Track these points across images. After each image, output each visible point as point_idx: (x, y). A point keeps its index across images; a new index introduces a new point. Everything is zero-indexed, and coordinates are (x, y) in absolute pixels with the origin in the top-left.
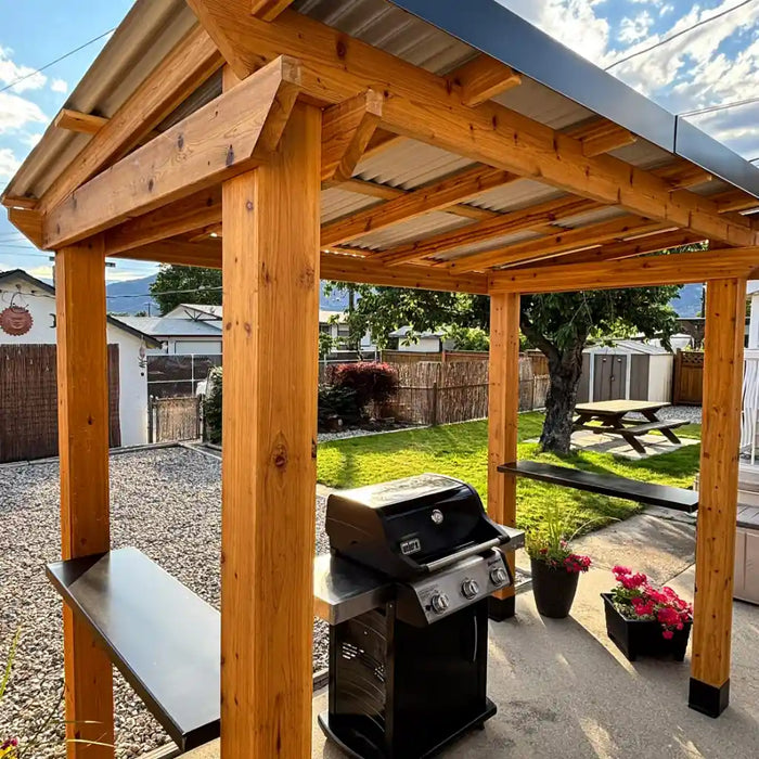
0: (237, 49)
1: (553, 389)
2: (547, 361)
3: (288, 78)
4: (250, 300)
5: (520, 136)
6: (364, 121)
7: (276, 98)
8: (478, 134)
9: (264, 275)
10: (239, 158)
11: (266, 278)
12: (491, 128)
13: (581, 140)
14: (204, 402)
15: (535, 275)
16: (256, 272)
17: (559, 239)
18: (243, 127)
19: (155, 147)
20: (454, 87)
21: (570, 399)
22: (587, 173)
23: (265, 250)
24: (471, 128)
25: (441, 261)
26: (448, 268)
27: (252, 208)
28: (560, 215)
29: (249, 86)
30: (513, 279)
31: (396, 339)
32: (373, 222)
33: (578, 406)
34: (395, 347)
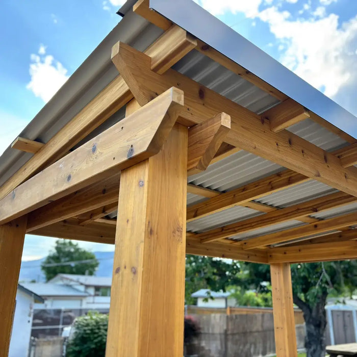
0: (142, 87)
1: (309, 334)
2: (303, 314)
3: (176, 101)
4: (137, 248)
5: (305, 151)
6: (219, 131)
7: (167, 112)
8: (281, 148)
9: (149, 230)
10: (137, 152)
11: (150, 232)
12: (288, 145)
13: (339, 157)
14: (68, 342)
15: (300, 250)
16: (143, 227)
17: (316, 226)
18: (142, 133)
19: (76, 154)
20: (265, 120)
21: (321, 342)
22: (346, 177)
23: (150, 213)
24: (277, 144)
25: (236, 241)
26: (242, 245)
27: (143, 185)
28: (321, 208)
29: (146, 110)
30: (285, 253)
31: (196, 298)
32: (198, 212)
33: (328, 348)
34: (195, 303)
